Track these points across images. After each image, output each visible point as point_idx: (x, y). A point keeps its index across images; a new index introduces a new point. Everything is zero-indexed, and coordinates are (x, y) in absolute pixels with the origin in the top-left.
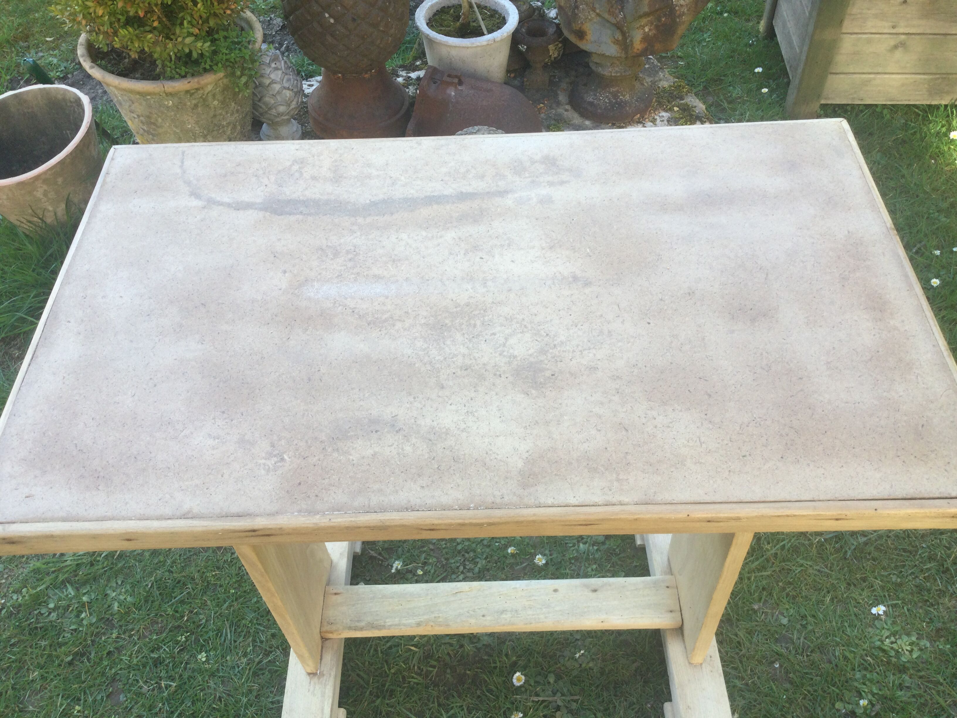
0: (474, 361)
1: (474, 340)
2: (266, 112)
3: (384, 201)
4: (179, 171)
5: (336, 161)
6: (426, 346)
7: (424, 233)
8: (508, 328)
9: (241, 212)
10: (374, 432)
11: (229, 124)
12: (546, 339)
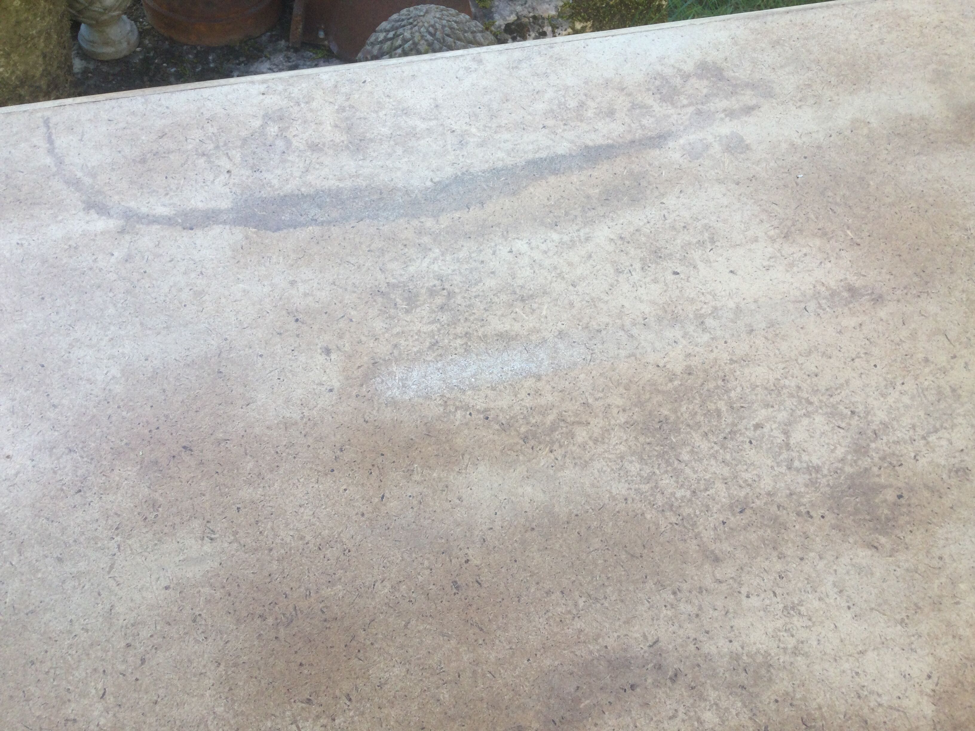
0: (748, 489)
1: (730, 444)
2: (86, 8)
3: (457, 180)
4: (48, 160)
5: (342, 109)
6: (647, 470)
7: (555, 236)
8: (779, 410)
9: (199, 233)
10: (629, 691)
11: (40, 33)
12: (855, 421)
